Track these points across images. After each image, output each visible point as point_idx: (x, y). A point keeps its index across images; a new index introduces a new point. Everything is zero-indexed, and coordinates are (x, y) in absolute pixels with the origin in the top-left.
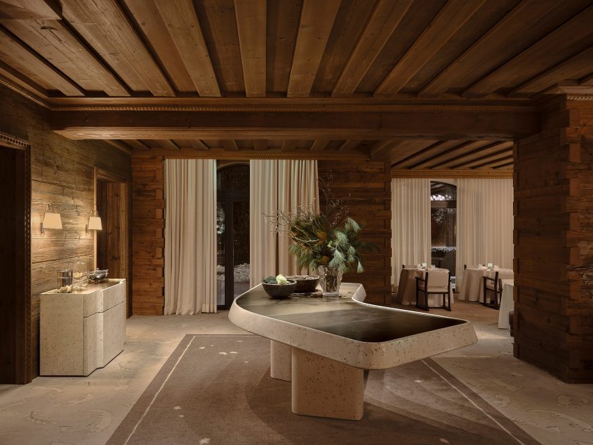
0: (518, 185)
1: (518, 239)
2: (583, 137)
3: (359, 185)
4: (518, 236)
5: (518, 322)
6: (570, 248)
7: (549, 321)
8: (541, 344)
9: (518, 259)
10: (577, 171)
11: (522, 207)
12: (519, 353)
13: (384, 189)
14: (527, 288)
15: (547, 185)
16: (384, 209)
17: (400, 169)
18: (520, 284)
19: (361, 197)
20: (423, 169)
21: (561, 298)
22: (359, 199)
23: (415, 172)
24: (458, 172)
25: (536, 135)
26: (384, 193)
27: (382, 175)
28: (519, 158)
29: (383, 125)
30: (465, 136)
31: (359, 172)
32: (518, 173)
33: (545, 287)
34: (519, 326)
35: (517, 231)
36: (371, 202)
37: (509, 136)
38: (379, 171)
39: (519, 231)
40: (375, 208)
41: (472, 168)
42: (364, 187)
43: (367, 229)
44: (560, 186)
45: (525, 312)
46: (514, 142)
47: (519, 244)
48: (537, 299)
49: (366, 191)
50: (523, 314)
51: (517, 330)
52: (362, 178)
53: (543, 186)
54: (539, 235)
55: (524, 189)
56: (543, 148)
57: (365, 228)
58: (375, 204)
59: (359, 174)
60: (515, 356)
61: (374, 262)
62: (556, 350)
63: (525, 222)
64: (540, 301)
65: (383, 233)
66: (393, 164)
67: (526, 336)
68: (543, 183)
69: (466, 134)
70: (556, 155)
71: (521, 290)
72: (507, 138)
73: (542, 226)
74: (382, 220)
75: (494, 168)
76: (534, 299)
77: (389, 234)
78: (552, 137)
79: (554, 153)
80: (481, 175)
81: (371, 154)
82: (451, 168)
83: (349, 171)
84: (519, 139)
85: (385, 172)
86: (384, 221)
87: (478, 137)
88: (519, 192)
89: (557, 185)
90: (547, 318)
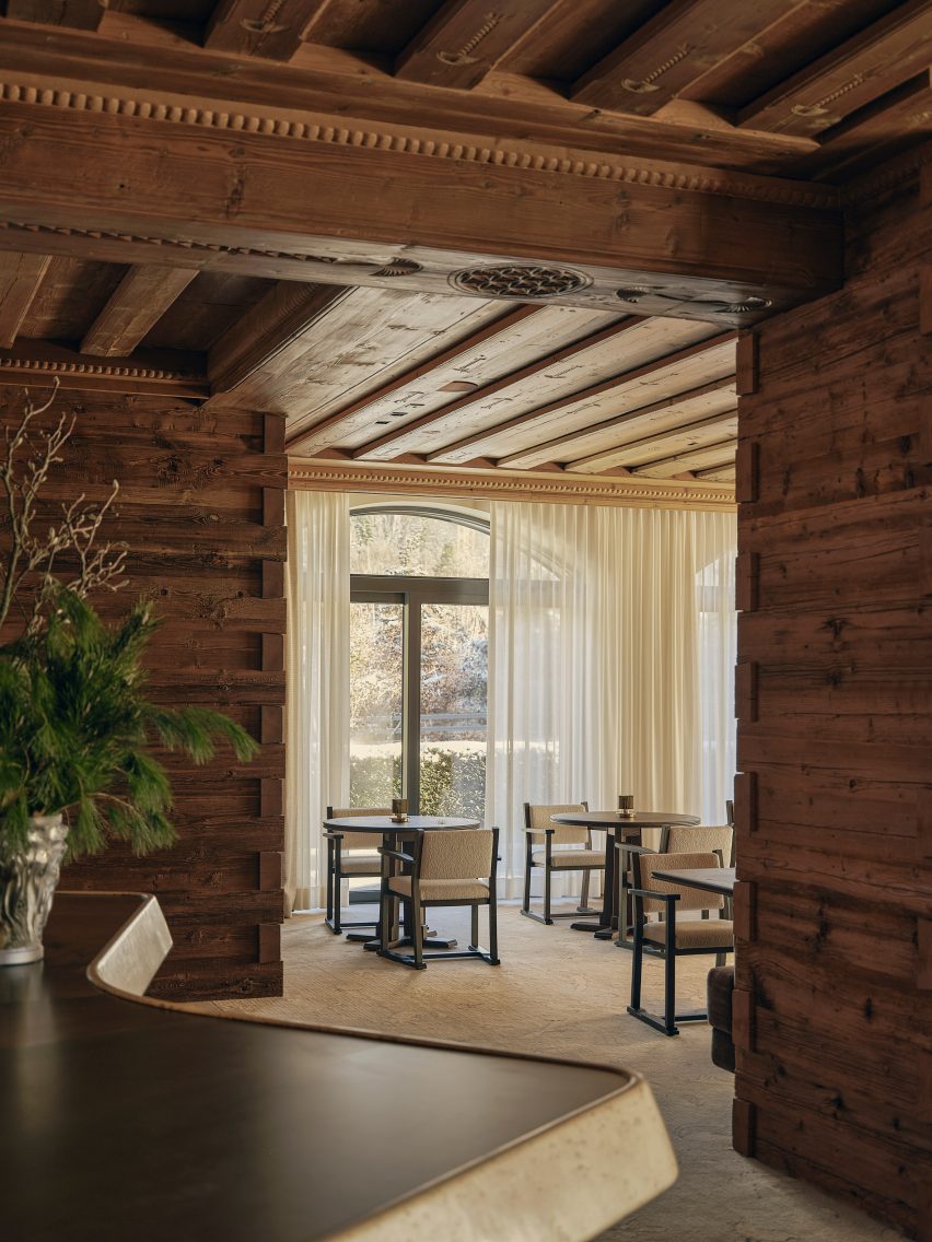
1: (755, 700)
3: (159, 497)
4: (756, 688)
5: (753, 1019)
7: (869, 1012)
8: (839, 1103)
9: (754, 776)
11: (770, 576)
12: (753, 1137)
13: (256, 516)
14: (787, 888)
15: (864, 488)
16: (258, 593)
17: (317, 456)
18: (760, 871)
19: (167, 543)
20: (400, 459)
21: (921, 922)
22: (158, 550)
23: (370, 472)
24: (517, 480)
25: (824, 300)
26: (257, 532)
27: (250, 462)
28: (757, 387)
29: (246, 192)
30: (576, 282)
31: (165, 444)
32: (756, 449)
33: (856, 880)
34: (754, 1036)
35: (748, 666)
36: (205, 564)
37: (731, 296)
38: (242, 446)
39: (756, 667)
40: (224, 588)
41: (562, 465)
42: (183, 502)
43: (192, 669)
44: (916, 491)
45: (778, 977)
46: (743, 330)
47: (756, 718)
48: (825, 927)
49: (191, 519)
50: (770, 984)
51: (746, 1047)
52: (174, 468)
53: (854, 497)
54: (834, 680)
55: (777, 508)
56: (853, 347)
57: (184, 664)
58: (224, 571)
59: (164, 453)
60: (737, 1147)
61: (216, 800)
62: (896, 1124)
63: (782, 633)
64: (836, 936)
65: (256, 687)
66: (289, 431)
67: (782, 1072)
68: (850, 483)
69: (584, 273)
70: (900, 372)
71: (762, 895)
72: (722, 306)
73: (846, 645)
74: (250, 635)
75: (631, 469)
76: (811, 929)
77: (277, 691)
78: (885, 305)
79: (890, 362)
80: (589, 495)
81: (214, 374)
82: (493, 462)
83: (122, 440)
84: (758, 321)
85: (263, 452)
86: (256, 639)
87: (624, 294)
88: (759, 521)
89: (904, 487)
90: (861, 1000)
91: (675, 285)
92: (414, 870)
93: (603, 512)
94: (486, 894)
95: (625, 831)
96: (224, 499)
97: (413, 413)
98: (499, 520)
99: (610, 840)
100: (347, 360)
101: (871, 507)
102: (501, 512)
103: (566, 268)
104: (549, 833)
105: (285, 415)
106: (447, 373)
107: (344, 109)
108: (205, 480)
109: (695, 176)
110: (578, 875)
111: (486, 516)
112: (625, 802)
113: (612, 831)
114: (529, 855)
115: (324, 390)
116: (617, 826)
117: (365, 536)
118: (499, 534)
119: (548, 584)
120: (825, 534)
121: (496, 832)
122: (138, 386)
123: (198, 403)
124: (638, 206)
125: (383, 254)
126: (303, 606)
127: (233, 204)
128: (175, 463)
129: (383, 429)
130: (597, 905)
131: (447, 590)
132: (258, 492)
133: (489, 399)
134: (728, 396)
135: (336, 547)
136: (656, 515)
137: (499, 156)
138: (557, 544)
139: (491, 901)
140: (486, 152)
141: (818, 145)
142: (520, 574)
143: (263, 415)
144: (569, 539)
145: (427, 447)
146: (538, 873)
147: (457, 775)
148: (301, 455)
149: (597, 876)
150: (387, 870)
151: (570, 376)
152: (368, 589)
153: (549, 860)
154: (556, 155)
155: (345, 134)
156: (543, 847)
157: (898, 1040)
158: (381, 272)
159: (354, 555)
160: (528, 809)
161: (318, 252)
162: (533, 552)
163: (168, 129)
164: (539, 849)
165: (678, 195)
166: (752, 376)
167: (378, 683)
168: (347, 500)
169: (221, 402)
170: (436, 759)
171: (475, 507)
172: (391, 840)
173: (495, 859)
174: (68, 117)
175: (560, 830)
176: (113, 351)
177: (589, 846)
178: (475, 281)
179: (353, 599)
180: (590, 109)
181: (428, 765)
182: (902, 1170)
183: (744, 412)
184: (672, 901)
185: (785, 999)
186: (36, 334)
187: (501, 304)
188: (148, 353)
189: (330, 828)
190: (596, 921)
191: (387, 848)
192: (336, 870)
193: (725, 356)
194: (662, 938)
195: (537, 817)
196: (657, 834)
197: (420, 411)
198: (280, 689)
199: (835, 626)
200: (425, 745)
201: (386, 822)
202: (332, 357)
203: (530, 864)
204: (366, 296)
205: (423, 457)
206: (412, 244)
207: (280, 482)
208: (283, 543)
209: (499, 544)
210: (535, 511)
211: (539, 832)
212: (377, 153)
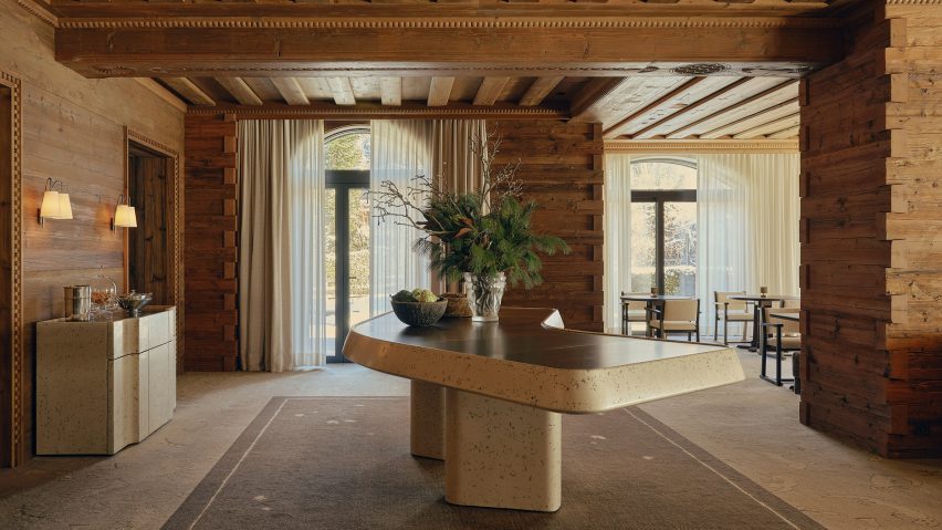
0: (808, 147)
1: (808, 234)
2: (912, 63)
3: (550, 161)
4: (808, 229)
5: (808, 368)
6: (890, 241)
7: (857, 361)
8: (844, 400)
9: (808, 266)
10: (902, 119)
11: (814, 182)
12: (808, 416)
13: (590, 166)
14: (823, 312)
15: (853, 144)
16: (592, 198)
17: (616, 138)
18: (811, 306)
19: (554, 179)
20: (654, 138)
21: (878, 322)
22: (550, 182)
23: (639, 144)
24: (709, 144)
25: (836, 65)
26: (590, 173)
27: (588, 144)
28: (808, 103)
29: (591, 49)
30: (723, 68)
31: (551, 139)
32: (808, 128)
33: (851, 307)
34: (808, 374)
35: (805, 221)
36: (570, 187)
37: (794, 66)
38: (584, 137)
39: (808, 220)
40: (578, 197)
41: (731, 136)
42: (559, 162)
43: (564, 230)
44: (875, 144)
45: (819, 350)
46: (801, 79)
47: (808, 242)
48: (838, 328)
49: (563, 170)
50: (816, 353)
51: (805, 378)
52: (556, 148)
53: (848, 147)
54: (842, 224)
55: (817, 153)
56: (847, 85)
57: (561, 229)
58: (577, 190)
59: (551, 142)
60: (802, 421)
61: (576, 284)
62: (868, 407)
63: (819, 206)
64: (843, 331)
65: (590, 237)
66: (604, 128)
67: (821, 389)
68: (847, 141)
69: (725, 64)
70: (868, 94)
71: (812, 316)
72: (790, 71)
73: (846, 210)
74: (588, 216)
75: (766, 136)
76: (833, 328)
77: (600, 239)
78: (862, 66)
79: (864, 90)
80: (747, 149)
81: (572, 109)
82: (698, 136)
83: (535, 138)
84: (809, 74)
85: (592, 139)
86: (591, 218)
87: (744, 70)
88: (809, 159)
89: (870, 142)
90: (853, 357)
91: (766, 65)
92: (661, 317)
93: (753, 157)
94: (694, 328)
95: (763, 303)
96: (577, 160)
97: (658, 118)
98: (701, 162)
99: (756, 307)
100: (629, 101)
101: (857, 151)
102: (700, 159)
103: (717, 64)
104: (726, 304)
105: (602, 124)
106: (674, 101)
107: (627, 15)
108: (569, 152)
109: (774, 21)
110: (741, 324)
111: (695, 161)
112: (763, 290)
113: (757, 303)
114: (717, 315)
115: (619, 112)
116: (760, 300)
117: (638, 172)
118: (701, 169)
119: (726, 191)
120: (837, 163)
121: (699, 301)
122: (542, 116)
123: (566, 121)
124: (748, 36)
125: (643, 65)
126: (610, 205)
127: (586, 54)
128: (557, 147)
129: (645, 126)
130: (750, 338)
131: (676, 196)
132: (591, 157)
133: (693, 110)
134: (796, 106)
135: (625, 178)
136: (781, 156)
137: (689, 24)
138: (730, 173)
139: (697, 331)
140: (684, 24)
141: (826, 5)
142: (711, 188)
143: (592, 125)
144: (736, 170)
145: (665, 132)
146: (721, 323)
147: (682, 282)
148: (609, 138)
149: (751, 325)
150: (648, 319)
151: (730, 99)
152: (638, 196)
153: (726, 317)
154: (712, 21)
155: (627, 23)
156: (723, 312)
157: (868, 372)
158: (643, 71)
159: (632, 182)
160: (716, 294)
161: (617, 67)
162: (718, 176)
163: (562, 30)
164: (721, 313)
165: (767, 30)
166: (806, 98)
167: (645, 243)
168: (629, 157)
169: (576, 120)
170: (672, 274)
171: (689, 157)
172: (650, 304)
173: (699, 312)
174: (527, 31)
175: (731, 302)
176: (532, 103)
177: (746, 311)
178: (679, 71)
179: (633, 201)
180: (724, 4)
181: (669, 277)
182: (871, 425)
183: (802, 113)
184: (779, 327)
185: (822, 359)
186: (502, 99)
187: (689, 78)
188: (546, 103)
189: (623, 300)
190: (749, 345)
191: (649, 308)
192: (626, 319)
193: (793, 89)
194: (775, 344)
195: (719, 297)
196: (778, 303)
197: (661, 117)
198: (601, 238)
199: (841, 201)
200: (666, 269)
201: (649, 297)
202: (622, 100)
203: (717, 319)
204: (633, 80)
205: (664, 136)
206: (655, 61)
207: (600, 152)
208: (602, 177)
209: (701, 173)
210: (719, 157)
211: (721, 304)
212: (640, 29)
